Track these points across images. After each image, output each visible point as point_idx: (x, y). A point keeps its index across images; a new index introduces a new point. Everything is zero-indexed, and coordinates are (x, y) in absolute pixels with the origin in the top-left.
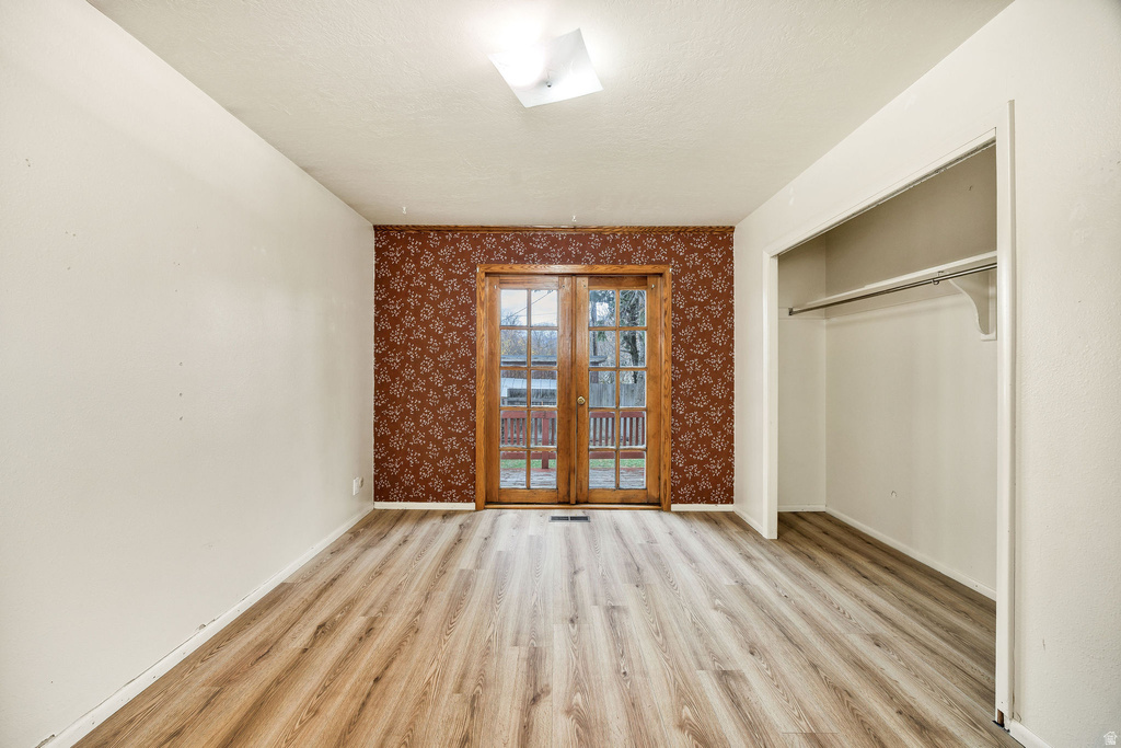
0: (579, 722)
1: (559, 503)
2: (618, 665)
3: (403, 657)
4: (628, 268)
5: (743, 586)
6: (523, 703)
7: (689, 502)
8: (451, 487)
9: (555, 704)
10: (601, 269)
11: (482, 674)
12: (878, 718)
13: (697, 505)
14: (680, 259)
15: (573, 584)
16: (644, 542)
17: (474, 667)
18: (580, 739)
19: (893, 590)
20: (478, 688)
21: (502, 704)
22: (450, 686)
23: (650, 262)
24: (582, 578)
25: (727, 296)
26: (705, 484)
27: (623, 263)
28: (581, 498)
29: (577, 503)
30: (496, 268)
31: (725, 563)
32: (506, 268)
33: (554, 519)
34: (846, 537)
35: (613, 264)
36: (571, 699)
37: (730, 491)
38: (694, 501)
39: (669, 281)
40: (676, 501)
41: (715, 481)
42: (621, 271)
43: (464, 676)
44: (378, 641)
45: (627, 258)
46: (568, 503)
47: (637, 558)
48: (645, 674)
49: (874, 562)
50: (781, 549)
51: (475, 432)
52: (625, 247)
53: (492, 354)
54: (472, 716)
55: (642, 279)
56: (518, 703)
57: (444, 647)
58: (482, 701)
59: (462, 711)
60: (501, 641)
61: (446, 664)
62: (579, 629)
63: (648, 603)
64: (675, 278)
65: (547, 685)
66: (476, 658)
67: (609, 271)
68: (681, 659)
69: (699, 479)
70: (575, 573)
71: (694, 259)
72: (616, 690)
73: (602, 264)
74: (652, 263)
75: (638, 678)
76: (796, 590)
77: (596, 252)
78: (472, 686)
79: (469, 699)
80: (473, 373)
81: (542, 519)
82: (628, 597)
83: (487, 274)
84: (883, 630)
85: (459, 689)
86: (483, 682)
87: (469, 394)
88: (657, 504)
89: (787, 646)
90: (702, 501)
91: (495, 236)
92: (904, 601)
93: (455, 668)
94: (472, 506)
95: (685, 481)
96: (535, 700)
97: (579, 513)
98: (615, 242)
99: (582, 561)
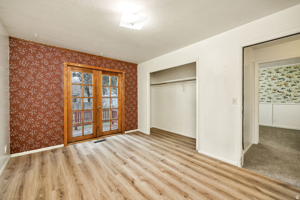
0: (146, 181)
1: (94, 138)
2: (143, 168)
3: (84, 193)
4: (114, 71)
5: (151, 144)
6: (131, 184)
7: (129, 130)
8: (52, 141)
9: (138, 181)
10: (107, 70)
11: (114, 184)
12: (185, 157)
13: (130, 131)
14: (126, 70)
15: (117, 156)
16: (125, 142)
17: (111, 184)
18: (149, 184)
19: (173, 138)
20: (117, 188)
21: (126, 187)
22: (108, 191)
23: (119, 70)
24: (118, 154)
25: (136, 80)
26: (132, 125)
27: (112, 69)
28: (100, 135)
29: (99, 137)
30: (72, 64)
31: (145, 141)
32: (76, 65)
33: (95, 142)
34: (160, 131)
35: (110, 68)
36: (140, 178)
37: (137, 126)
38: (130, 130)
39: (124, 75)
40: (126, 131)
41: (134, 124)
42: (112, 71)
43: (110, 187)
44: (69, 194)
45: (113, 68)
46: (97, 137)
47: (127, 146)
48: (149, 167)
49: (167, 134)
50: (152, 136)
51: (63, 120)
52: (113, 64)
53: (69, 93)
54: (122, 194)
55: (117, 74)
56: (130, 185)
57: (96, 184)
58: (121, 189)
59: (118, 194)
60: (111, 175)
61: (101, 187)
62: (128, 165)
63: (137, 154)
64: (125, 75)
65: (133, 178)
66: (109, 182)
67: (109, 70)
68: (153, 161)
69: (131, 124)
70: (115, 153)
71: (129, 71)
72: (147, 172)
73: (106, 68)
74: (120, 70)
75: (149, 168)
76: (161, 142)
77: (105, 64)
78: (115, 188)
79: (117, 191)
80: (61, 99)
81: (91, 143)
82: (133, 154)
83: (67, 65)
84: (177, 144)
85: (112, 191)
86: (116, 186)
87: (61, 107)
88: (121, 132)
89: (167, 152)
90: (131, 130)
91: (70, 53)
92: (176, 139)
93: (105, 187)
94: (62, 145)
95: (128, 125)
96: (133, 182)
97: (102, 139)
98: (110, 63)
99: (114, 150)
